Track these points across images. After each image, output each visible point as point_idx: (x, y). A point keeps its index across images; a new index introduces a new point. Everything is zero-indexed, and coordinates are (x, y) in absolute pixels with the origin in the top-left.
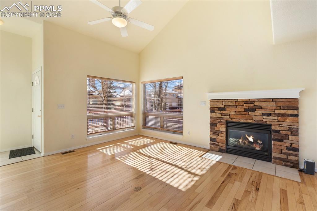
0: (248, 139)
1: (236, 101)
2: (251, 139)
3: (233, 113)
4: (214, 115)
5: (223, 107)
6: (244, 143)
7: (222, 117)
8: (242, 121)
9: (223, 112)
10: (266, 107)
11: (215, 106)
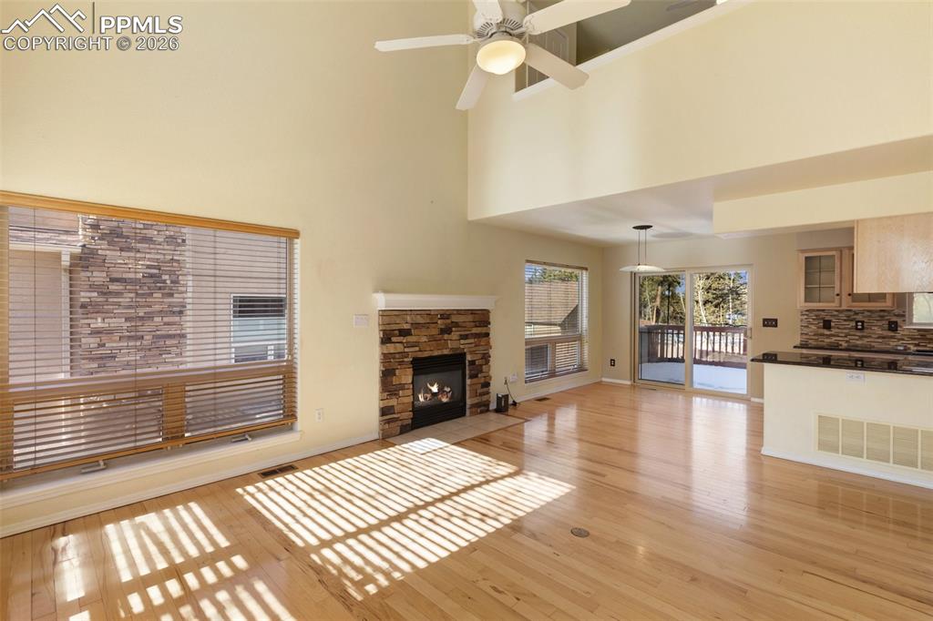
0: (430, 390)
1: (428, 313)
2: (435, 389)
3: (424, 339)
4: (391, 348)
5: (406, 326)
6: (426, 398)
7: (406, 350)
8: (436, 353)
9: (410, 339)
10: (464, 325)
11: (394, 327)
